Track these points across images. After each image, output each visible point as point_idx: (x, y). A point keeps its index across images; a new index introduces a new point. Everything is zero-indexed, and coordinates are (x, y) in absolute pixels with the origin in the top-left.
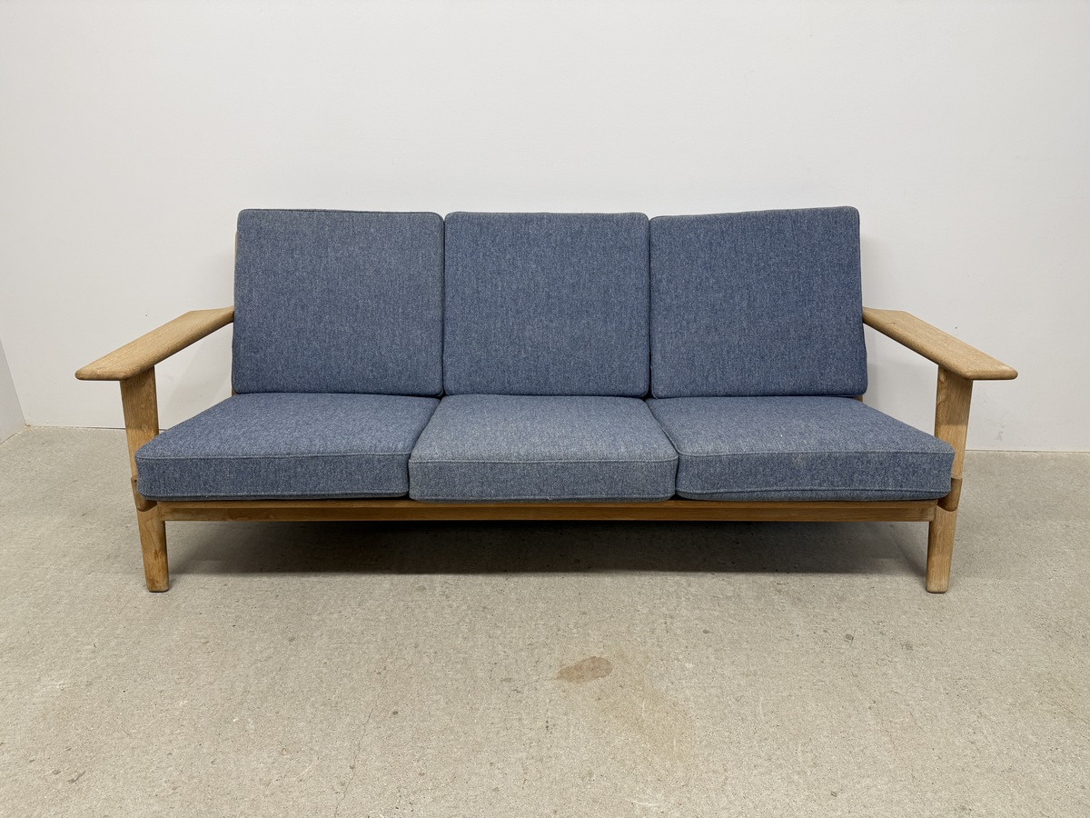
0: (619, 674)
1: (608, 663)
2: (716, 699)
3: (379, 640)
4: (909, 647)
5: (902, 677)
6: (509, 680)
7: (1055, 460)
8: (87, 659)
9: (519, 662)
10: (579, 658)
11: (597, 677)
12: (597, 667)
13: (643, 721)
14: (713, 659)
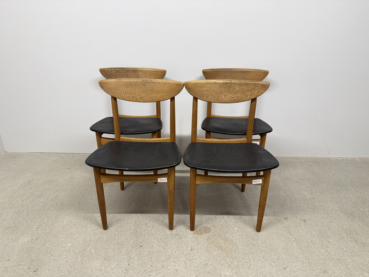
0: (213, 232)
1: (210, 228)
2: (245, 239)
3: (133, 222)
4: (305, 221)
5: (303, 230)
6: (178, 235)
7: (347, 160)
8: (35, 231)
9: (180, 229)
10: (200, 227)
11: (206, 233)
12: (206, 230)
13: (222, 247)
14: (243, 226)
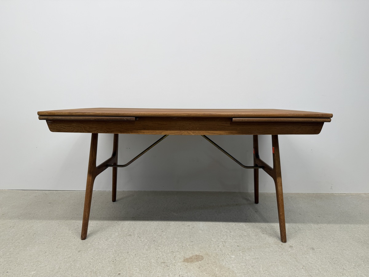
0: (207, 260)
1: (202, 257)
2: (244, 267)
3: (113, 251)
4: (313, 249)
5: (312, 258)
6: (164, 263)
9: (168, 257)
10: (191, 255)
11: (198, 261)
12: (198, 258)
13: (217, 274)
14: (242, 255)
